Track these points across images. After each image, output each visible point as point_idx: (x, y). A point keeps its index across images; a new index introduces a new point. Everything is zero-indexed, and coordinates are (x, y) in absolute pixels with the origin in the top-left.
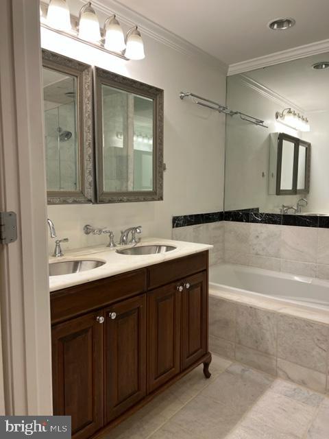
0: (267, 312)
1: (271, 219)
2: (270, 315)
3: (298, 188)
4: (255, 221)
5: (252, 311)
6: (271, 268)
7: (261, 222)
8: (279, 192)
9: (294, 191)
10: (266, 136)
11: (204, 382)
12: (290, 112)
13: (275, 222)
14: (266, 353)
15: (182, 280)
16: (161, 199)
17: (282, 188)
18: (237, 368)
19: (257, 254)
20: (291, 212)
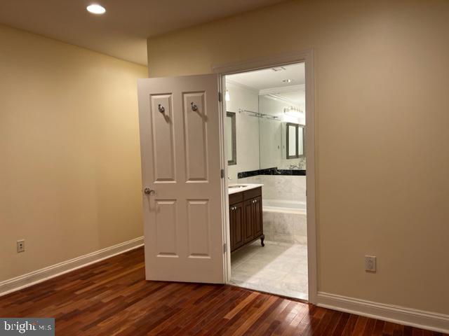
0: (287, 214)
1: (285, 173)
2: (289, 215)
3: (299, 154)
4: (278, 174)
5: (281, 215)
6: (291, 199)
7: (281, 174)
8: (288, 157)
9: (297, 156)
10: (279, 124)
11: (262, 248)
12: (292, 109)
13: (288, 174)
14: (289, 234)
15: (253, 199)
16: (236, 164)
17: (290, 155)
18: (276, 243)
19: (279, 192)
20: (295, 169)
